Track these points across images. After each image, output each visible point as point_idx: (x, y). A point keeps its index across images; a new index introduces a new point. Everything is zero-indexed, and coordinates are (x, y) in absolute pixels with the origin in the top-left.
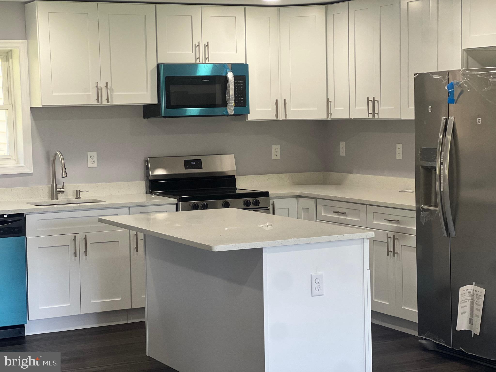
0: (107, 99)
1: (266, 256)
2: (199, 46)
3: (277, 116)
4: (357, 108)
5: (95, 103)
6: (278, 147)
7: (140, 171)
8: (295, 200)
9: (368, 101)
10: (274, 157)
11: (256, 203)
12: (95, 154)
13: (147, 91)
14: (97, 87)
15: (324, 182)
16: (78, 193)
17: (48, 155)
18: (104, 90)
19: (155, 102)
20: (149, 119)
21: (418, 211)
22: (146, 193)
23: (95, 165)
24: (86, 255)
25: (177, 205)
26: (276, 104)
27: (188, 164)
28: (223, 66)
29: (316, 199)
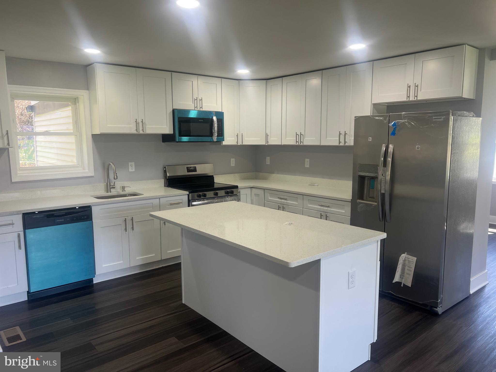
0: (143, 130)
2: (197, 99)
3: (237, 142)
4: (287, 139)
5: (135, 132)
6: (234, 159)
7: (161, 174)
8: (250, 189)
9: (296, 134)
10: (232, 165)
11: (232, 192)
12: (133, 164)
13: (167, 126)
14: (136, 122)
15: (256, 178)
16: (123, 188)
17: (104, 165)
18: (141, 124)
19: (172, 132)
20: (166, 143)
22: (165, 186)
23: (134, 170)
24: (133, 230)
25: (188, 195)
26: (237, 136)
27: (189, 170)
28: (210, 113)
29: (264, 189)
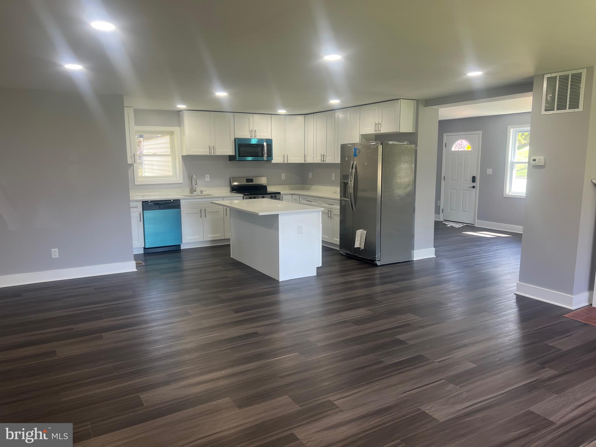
0: (214, 153)
1: (280, 218)
2: (252, 131)
3: (284, 161)
4: (317, 158)
5: (209, 154)
6: (284, 174)
7: (228, 183)
8: (291, 195)
9: (321, 155)
10: (282, 179)
11: (275, 197)
12: (208, 176)
13: (230, 150)
14: (209, 147)
15: (303, 189)
16: (201, 192)
17: (189, 175)
18: (212, 149)
19: (234, 154)
20: (231, 161)
21: (341, 201)
22: (230, 192)
23: (209, 180)
24: (206, 217)
25: (243, 197)
26: (284, 156)
27: (248, 180)
28: (262, 140)
29: (299, 195)
